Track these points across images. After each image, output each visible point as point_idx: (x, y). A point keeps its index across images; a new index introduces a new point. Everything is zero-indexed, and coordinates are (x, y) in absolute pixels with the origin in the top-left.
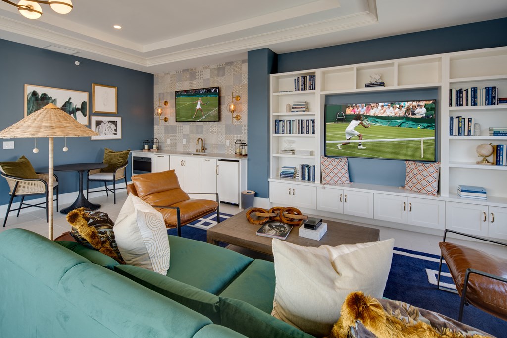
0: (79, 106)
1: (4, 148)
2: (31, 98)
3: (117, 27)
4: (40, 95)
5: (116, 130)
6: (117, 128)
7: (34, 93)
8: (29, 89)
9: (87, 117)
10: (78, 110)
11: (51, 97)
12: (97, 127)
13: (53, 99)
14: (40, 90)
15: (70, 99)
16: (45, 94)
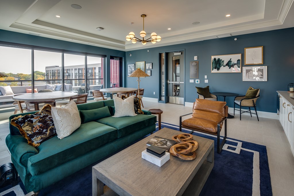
0: (236, 62)
1: (205, 82)
2: (214, 61)
3: (228, 16)
4: (217, 59)
5: (262, 75)
6: (263, 73)
7: (215, 59)
8: (213, 57)
9: (241, 67)
10: (235, 64)
11: (222, 60)
12: (247, 74)
13: (223, 60)
14: (217, 57)
15: (231, 59)
16: (219, 59)
